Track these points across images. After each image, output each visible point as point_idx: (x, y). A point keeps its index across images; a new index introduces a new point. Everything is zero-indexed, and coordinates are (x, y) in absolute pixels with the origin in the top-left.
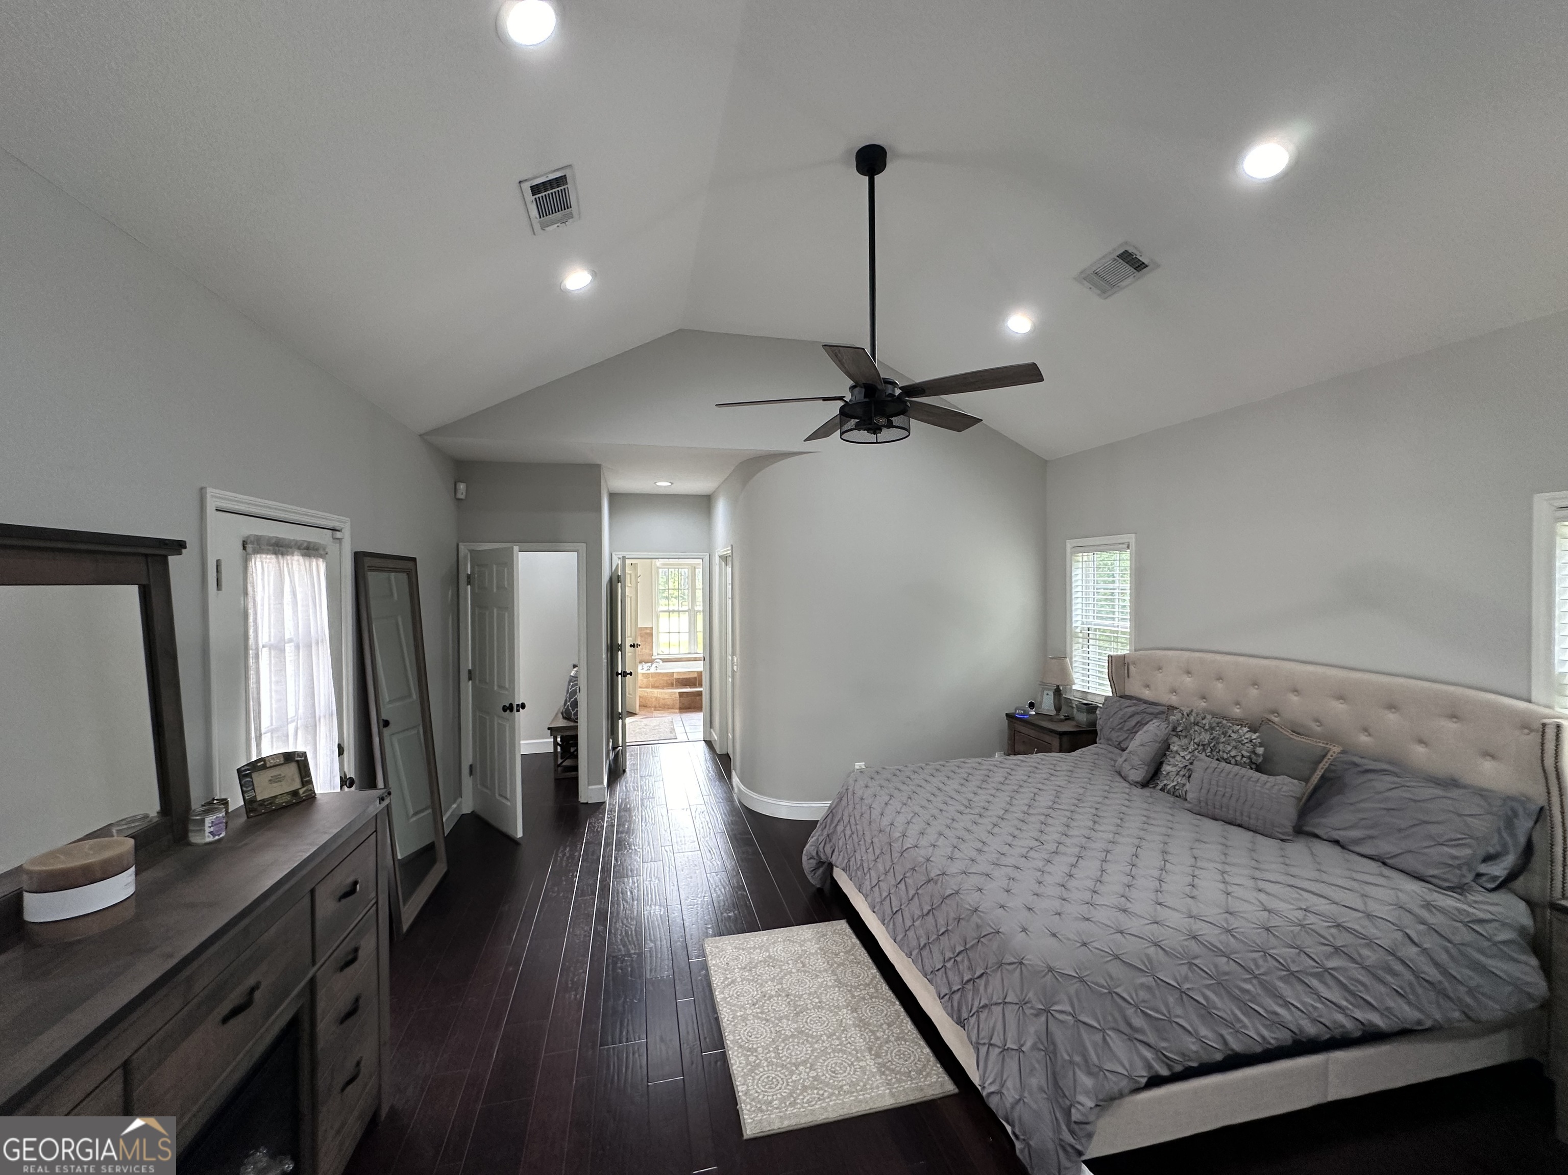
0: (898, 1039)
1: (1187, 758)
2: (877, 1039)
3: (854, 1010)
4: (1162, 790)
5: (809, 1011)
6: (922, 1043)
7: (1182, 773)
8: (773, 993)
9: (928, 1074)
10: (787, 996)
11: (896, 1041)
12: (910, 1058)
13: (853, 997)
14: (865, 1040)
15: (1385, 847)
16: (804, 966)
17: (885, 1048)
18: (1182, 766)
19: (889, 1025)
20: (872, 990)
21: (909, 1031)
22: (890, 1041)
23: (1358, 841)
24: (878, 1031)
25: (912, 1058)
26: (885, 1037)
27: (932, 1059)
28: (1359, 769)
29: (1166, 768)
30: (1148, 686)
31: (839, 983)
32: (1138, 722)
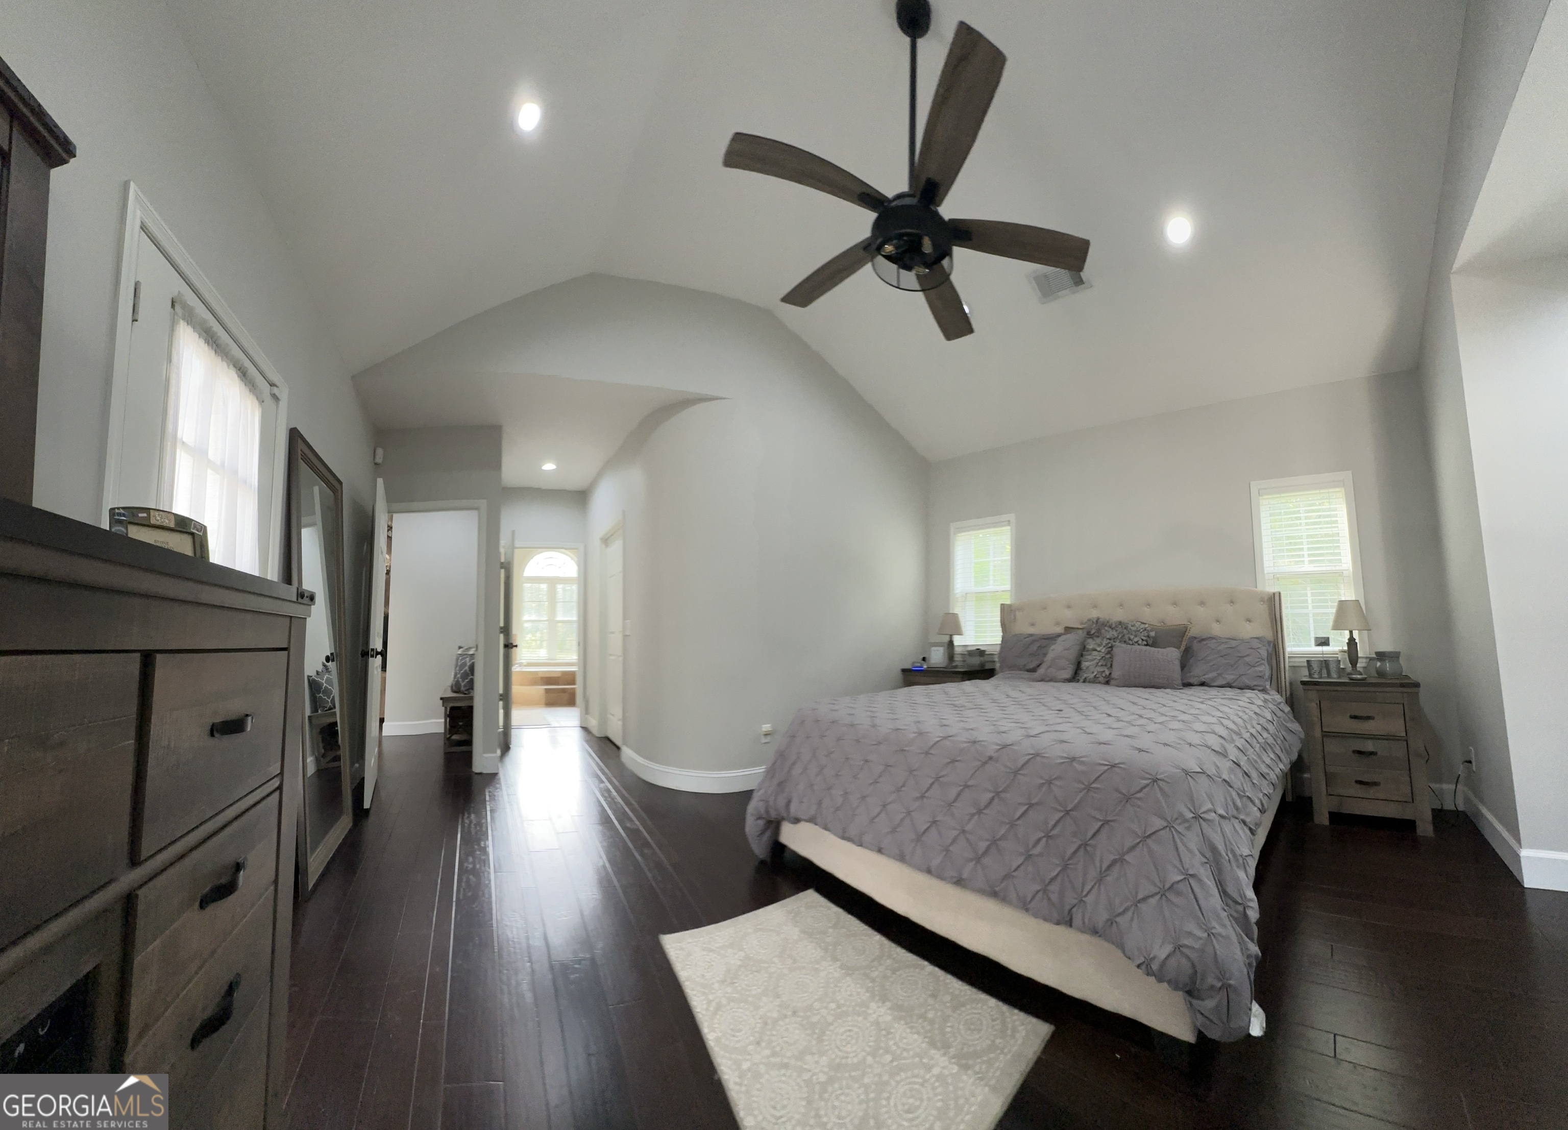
0: (955, 1008)
1: (1103, 651)
2: (932, 1022)
3: (884, 999)
4: (1084, 682)
5: (831, 1028)
6: (983, 996)
7: (1100, 664)
8: (775, 1015)
9: (1014, 1030)
10: (794, 1013)
11: (954, 1012)
12: (981, 1024)
13: (873, 980)
14: (918, 1033)
15: (1229, 677)
16: (795, 961)
17: (948, 1029)
18: (1099, 658)
19: (934, 996)
20: (889, 962)
21: (961, 991)
22: (949, 1016)
23: (1214, 679)
24: (926, 1012)
25: (985, 1022)
26: (939, 1014)
27: (1005, 1008)
28: (1198, 640)
29: (1085, 664)
30: (1033, 625)
31: (849, 970)
32: (1039, 647)
